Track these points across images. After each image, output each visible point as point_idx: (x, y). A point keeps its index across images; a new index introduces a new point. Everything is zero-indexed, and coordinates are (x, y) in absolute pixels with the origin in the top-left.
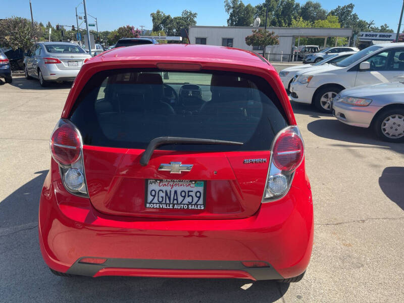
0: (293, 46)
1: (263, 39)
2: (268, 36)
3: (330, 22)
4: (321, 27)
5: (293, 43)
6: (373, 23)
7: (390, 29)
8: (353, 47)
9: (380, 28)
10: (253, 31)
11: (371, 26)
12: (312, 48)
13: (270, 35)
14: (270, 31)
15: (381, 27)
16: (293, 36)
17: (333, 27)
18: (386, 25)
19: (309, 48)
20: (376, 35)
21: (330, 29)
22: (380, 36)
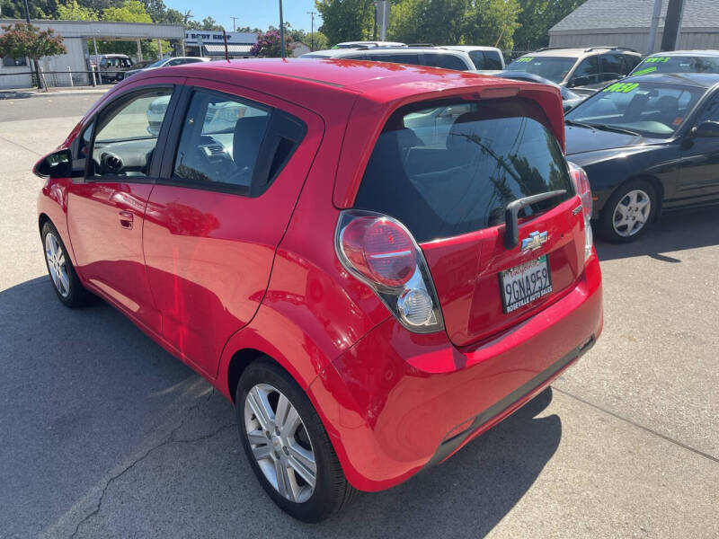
0: (87, 56)
1: (31, 43)
2: (41, 38)
3: (132, 11)
4: (118, 20)
5: (84, 51)
6: (191, 14)
7: (219, 25)
8: (199, 56)
9: (203, 24)
10: (3, 28)
11: (189, 20)
12: (119, 59)
13: (44, 35)
14: (44, 28)
15: (204, 21)
16: (81, 37)
17: (140, 22)
18: (210, 18)
19: (113, 59)
20: (208, 36)
21: (134, 24)
22: (215, 37)
